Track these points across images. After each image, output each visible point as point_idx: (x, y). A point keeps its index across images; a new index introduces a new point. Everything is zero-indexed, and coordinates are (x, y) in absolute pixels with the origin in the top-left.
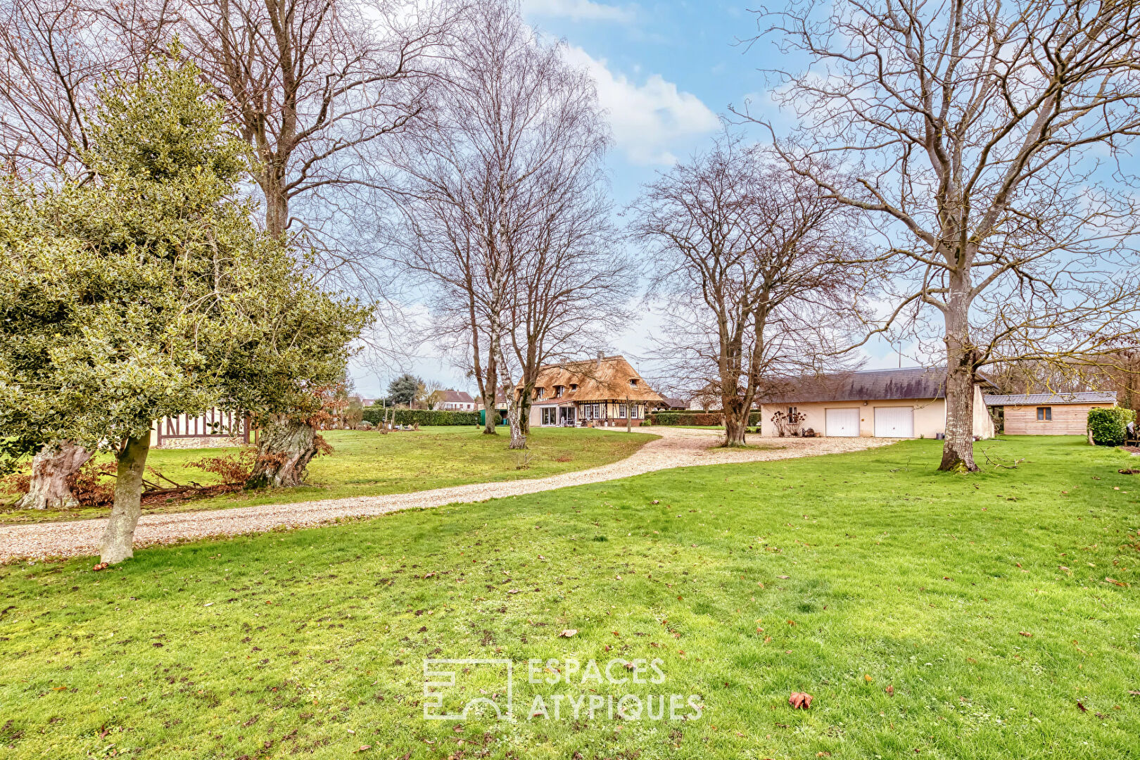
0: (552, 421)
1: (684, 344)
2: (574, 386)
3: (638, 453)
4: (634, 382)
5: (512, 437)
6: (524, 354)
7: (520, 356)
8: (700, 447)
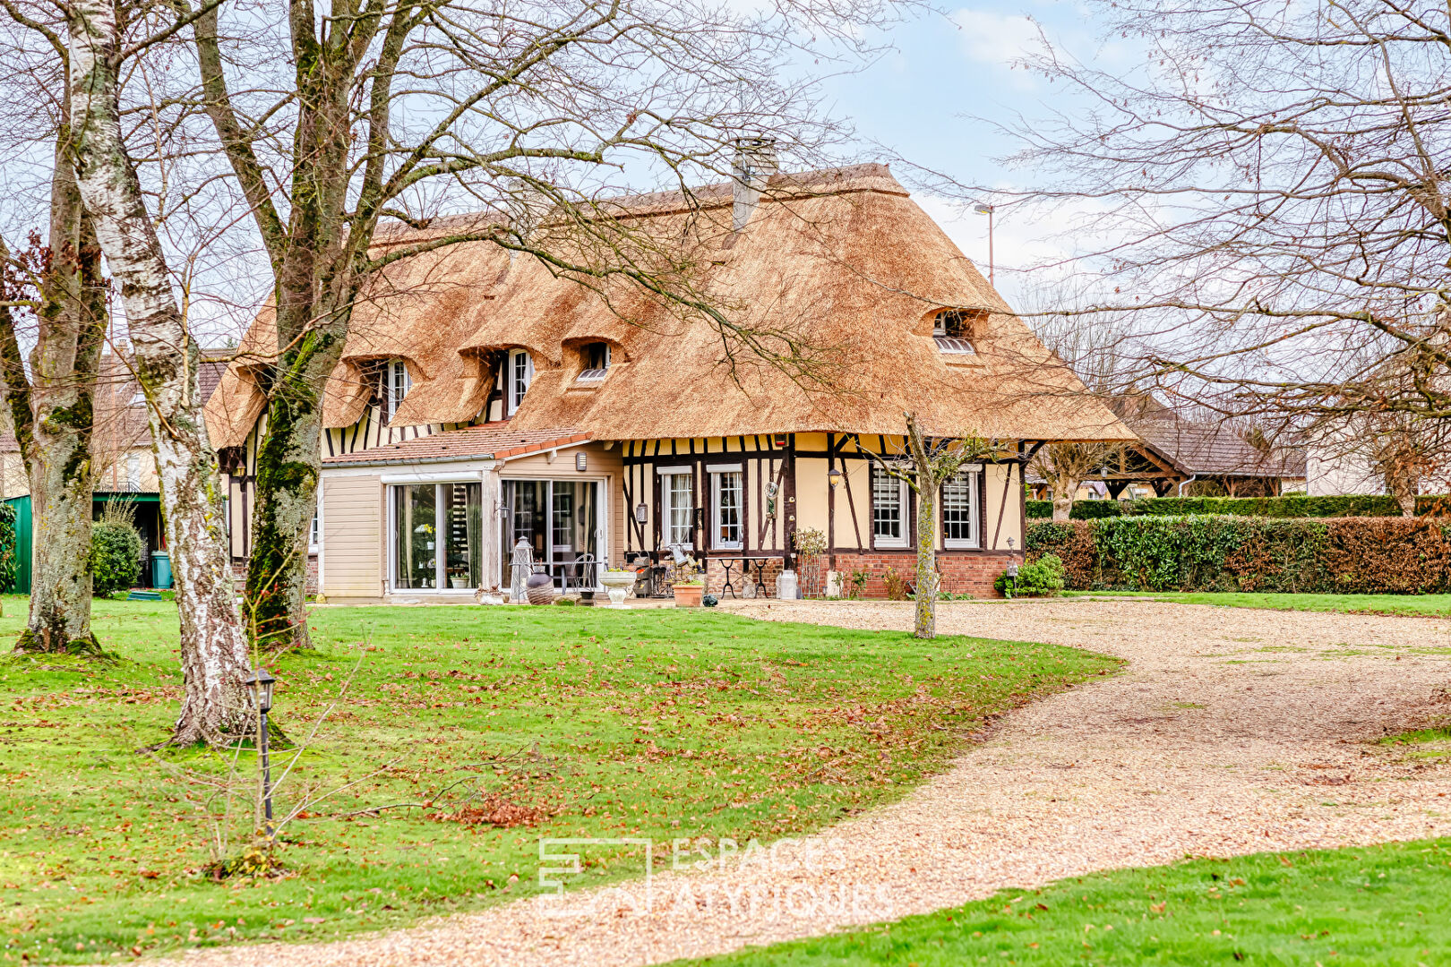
0: (455, 565)
1: (1251, 104)
2: (593, 352)
3: (969, 766)
4: (956, 324)
5: (190, 676)
6: (277, 164)
7: (249, 172)
8: (1347, 730)
